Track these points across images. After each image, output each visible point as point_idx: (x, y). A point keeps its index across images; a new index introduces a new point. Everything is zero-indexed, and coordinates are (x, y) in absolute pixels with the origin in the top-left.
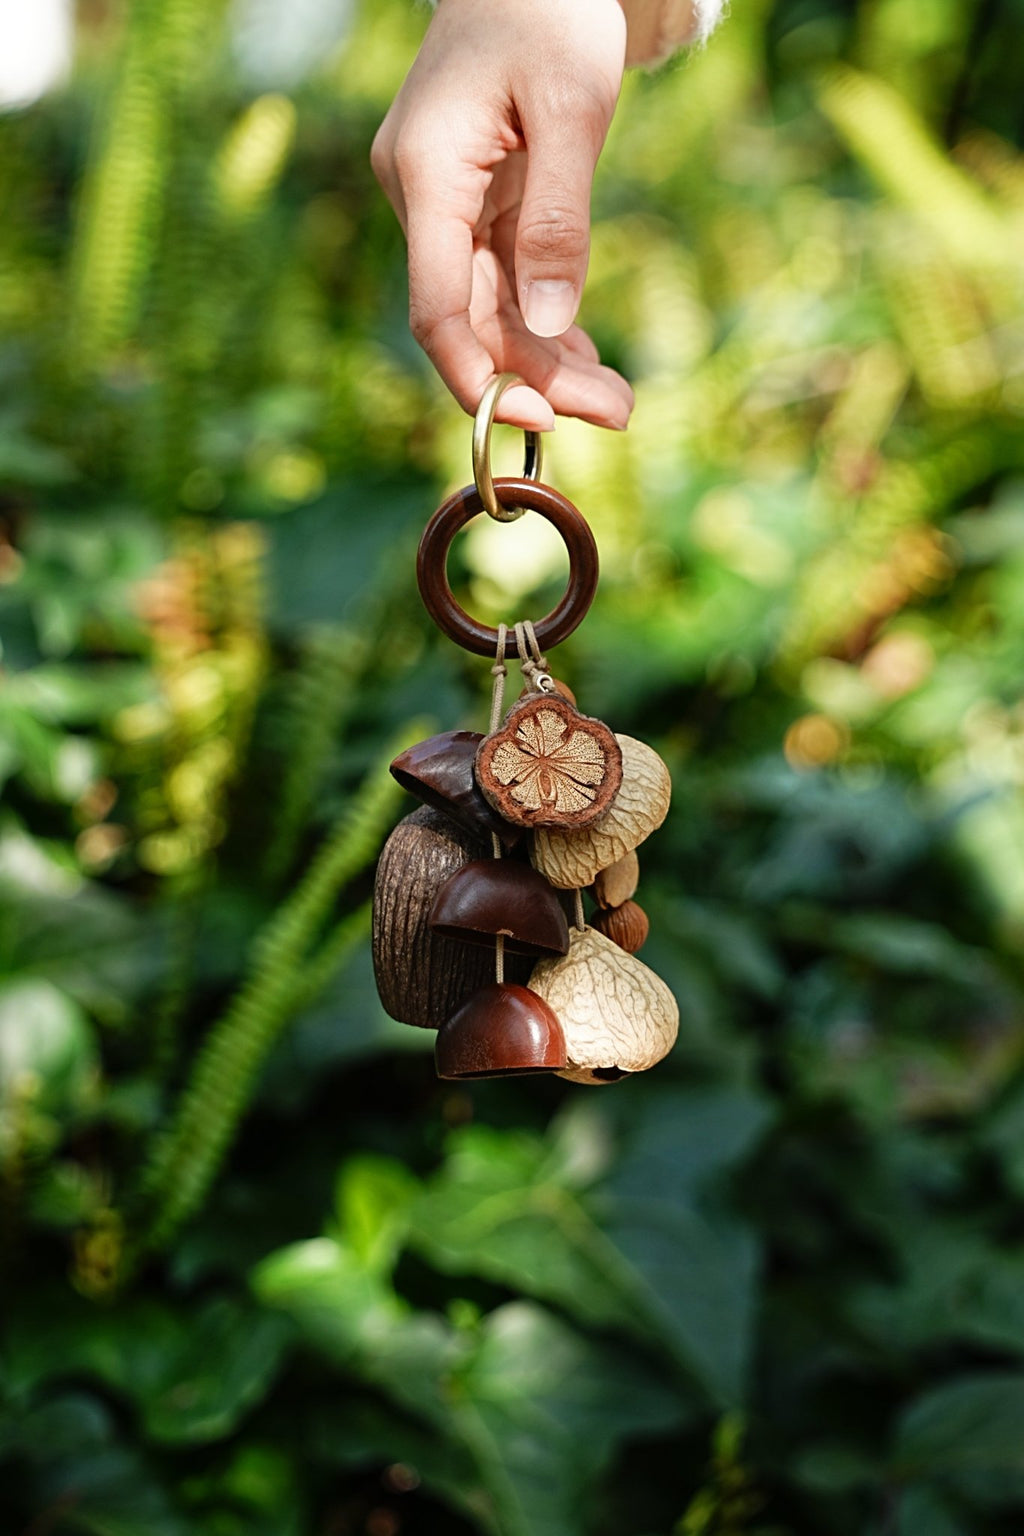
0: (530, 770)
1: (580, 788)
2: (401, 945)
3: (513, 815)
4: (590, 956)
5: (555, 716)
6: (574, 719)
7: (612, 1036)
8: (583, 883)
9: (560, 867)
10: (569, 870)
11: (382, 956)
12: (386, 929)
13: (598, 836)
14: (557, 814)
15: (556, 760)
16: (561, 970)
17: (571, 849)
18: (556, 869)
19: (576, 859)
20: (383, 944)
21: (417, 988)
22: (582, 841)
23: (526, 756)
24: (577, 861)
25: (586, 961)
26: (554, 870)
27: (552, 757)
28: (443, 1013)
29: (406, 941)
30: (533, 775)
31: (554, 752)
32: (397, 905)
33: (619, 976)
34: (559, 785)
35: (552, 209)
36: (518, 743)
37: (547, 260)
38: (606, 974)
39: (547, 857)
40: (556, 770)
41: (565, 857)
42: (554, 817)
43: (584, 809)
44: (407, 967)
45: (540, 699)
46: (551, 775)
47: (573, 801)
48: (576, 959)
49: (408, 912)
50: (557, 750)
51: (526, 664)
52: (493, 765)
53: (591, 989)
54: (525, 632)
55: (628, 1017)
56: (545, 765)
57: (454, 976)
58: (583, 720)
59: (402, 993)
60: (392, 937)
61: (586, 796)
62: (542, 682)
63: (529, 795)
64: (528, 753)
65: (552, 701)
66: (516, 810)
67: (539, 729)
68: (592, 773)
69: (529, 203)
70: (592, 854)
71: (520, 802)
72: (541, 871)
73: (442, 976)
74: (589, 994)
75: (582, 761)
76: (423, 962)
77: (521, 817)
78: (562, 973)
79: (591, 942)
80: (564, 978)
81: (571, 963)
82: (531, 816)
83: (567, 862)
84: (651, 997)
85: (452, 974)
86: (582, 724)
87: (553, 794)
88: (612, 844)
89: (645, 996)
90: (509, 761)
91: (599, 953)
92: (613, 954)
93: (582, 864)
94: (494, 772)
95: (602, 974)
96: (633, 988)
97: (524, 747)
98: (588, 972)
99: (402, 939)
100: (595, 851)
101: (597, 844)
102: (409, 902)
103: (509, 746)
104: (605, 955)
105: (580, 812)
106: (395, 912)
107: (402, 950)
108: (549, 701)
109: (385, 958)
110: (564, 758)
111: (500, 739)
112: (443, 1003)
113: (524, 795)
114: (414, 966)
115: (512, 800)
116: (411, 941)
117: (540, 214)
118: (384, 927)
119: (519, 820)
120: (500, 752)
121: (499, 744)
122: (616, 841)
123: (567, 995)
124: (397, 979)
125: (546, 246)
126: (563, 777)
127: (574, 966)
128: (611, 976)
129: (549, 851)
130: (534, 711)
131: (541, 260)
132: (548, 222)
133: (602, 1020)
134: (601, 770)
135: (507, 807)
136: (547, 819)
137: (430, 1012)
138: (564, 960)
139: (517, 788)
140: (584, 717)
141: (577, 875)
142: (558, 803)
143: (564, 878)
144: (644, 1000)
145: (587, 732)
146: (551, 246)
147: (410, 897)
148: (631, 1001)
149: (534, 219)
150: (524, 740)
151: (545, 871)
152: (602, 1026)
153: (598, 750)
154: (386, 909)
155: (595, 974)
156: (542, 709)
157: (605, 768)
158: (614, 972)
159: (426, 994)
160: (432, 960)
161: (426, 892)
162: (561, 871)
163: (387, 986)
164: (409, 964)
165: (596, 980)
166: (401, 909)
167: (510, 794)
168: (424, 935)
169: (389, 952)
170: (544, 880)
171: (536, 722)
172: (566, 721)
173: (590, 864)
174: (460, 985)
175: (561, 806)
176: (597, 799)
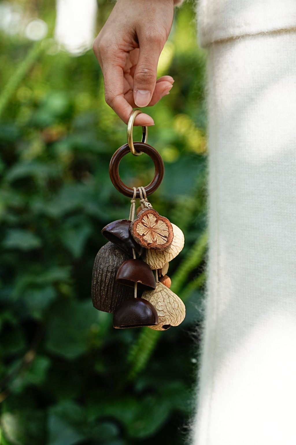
0: (147, 231)
1: (162, 237)
2: (103, 286)
3: (144, 245)
4: (161, 290)
5: (153, 215)
6: (158, 217)
7: (169, 315)
8: (160, 267)
9: (154, 262)
10: (157, 263)
11: (97, 289)
12: (99, 281)
13: (166, 253)
14: (158, 245)
15: (154, 229)
16: (153, 294)
17: (158, 256)
18: (153, 263)
19: (159, 259)
20: (97, 286)
21: (108, 299)
22: (161, 254)
23: (146, 227)
24: (160, 260)
25: (161, 292)
26: (152, 263)
27: (153, 228)
28: (115, 308)
29: (105, 285)
30: (149, 233)
31: (153, 227)
32: (102, 274)
33: (170, 297)
34: (156, 236)
35: (145, 69)
36: (143, 223)
37: (143, 84)
38: (166, 296)
39: (150, 259)
40: (155, 232)
41: (156, 259)
42: (157, 246)
43: (165, 244)
44: (105, 293)
45: (148, 210)
46: (154, 233)
47: (161, 241)
48: (157, 291)
49: (106, 276)
50: (154, 226)
51: (142, 200)
52: (137, 229)
53: (163, 300)
54: (142, 190)
55: (174, 309)
56: (152, 230)
57: (119, 296)
58: (161, 217)
59: (102, 301)
60: (101, 283)
61: (165, 240)
62: (148, 205)
63: (148, 238)
64: (146, 226)
65: (152, 211)
66: (145, 243)
67: (148, 219)
68: (165, 233)
69: (138, 66)
70: (164, 258)
71: (146, 241)
72: (148, 263)
73: (116, 296)
74: (163, 302)
75: (162, 229)
76: (110, 291)
77: (146, 245)
78: (153, 295)
79: (161, 286)
80: (154, 297)
81: (156, 292)
82: (150, 245)
83: (157, 261)
84: (179, 303)
85: (119, 295)
86: (161, 218)
87: (155, 239)
88: (170, 255)
89: (177, 303)
90: (141, 228)
91: (163, 289)
92: (167, 290)
93: (161, 261)
94: (137, 231)
95: (165, 296)
96: (174, 300)
97: (145, 225)
98: (161, 295)
99: (104, 284)
100: (165, 257)
101: (165, 255)
102: (107, 272)
103: (140, 224)
104: (165, 290)
105: (164, 245)
106: (102, 275)
107: (104, 287)
108: (151, 211)
109: (98, 290)
110: (157, 228)
111: (138, 222)
112: (115, 304)
113: (147, 238)
114: (107, 293)
115: (144, 240)
116: (107, 285)
117: (141, 70)
118: (98, 280)
119: (146, 246)
120: (138, 226)
121: (138, 223)
122: (171, 255)
123: (156, 302)
124: (101, 297)
125: (143, 80)
126: (157, 234)
127: (157, 293)
128: (168, 297)
129: (151, 257)
130: (147, 214)
131: (141, 84)
132: (144, 73)
133: (166, 310)
134: (168, 232)
135: (142, 242)
136: (155, 246)
137: (111, 308)
138: (154, 291)
139: (145, 236)
140: (161, 216)
141: (159, 265)
142: (157, 242)
143: (155, 265)
144: (177, 304)
145: (162, 221)
146: (144, 80)
147: (107, 270)
148: (174, 304)
149: (140, 71)
150: (145, 222)
151: (149, 263)
152: (167, 312)
153: (166, 226)
154: (99, 275)
155: (163, 296)
156: (149, 213)
157: (169, 232)
158: (168, 296)
159: (110, 301)
160: (113, 290)
161: (112, 269)
162: (155, 263)
163: (97, 299)
164: (106, 292)
165: (164, 298)
166: (104, 274)
167: (143, 238)
168: (111, 283)
169: (99, 288)
170: (148, 266)
171: (148, 217)
172: (156, 217)
173: (163, 261)
174: (121, 299)
175: (158, 242)
176: (168, 241)
